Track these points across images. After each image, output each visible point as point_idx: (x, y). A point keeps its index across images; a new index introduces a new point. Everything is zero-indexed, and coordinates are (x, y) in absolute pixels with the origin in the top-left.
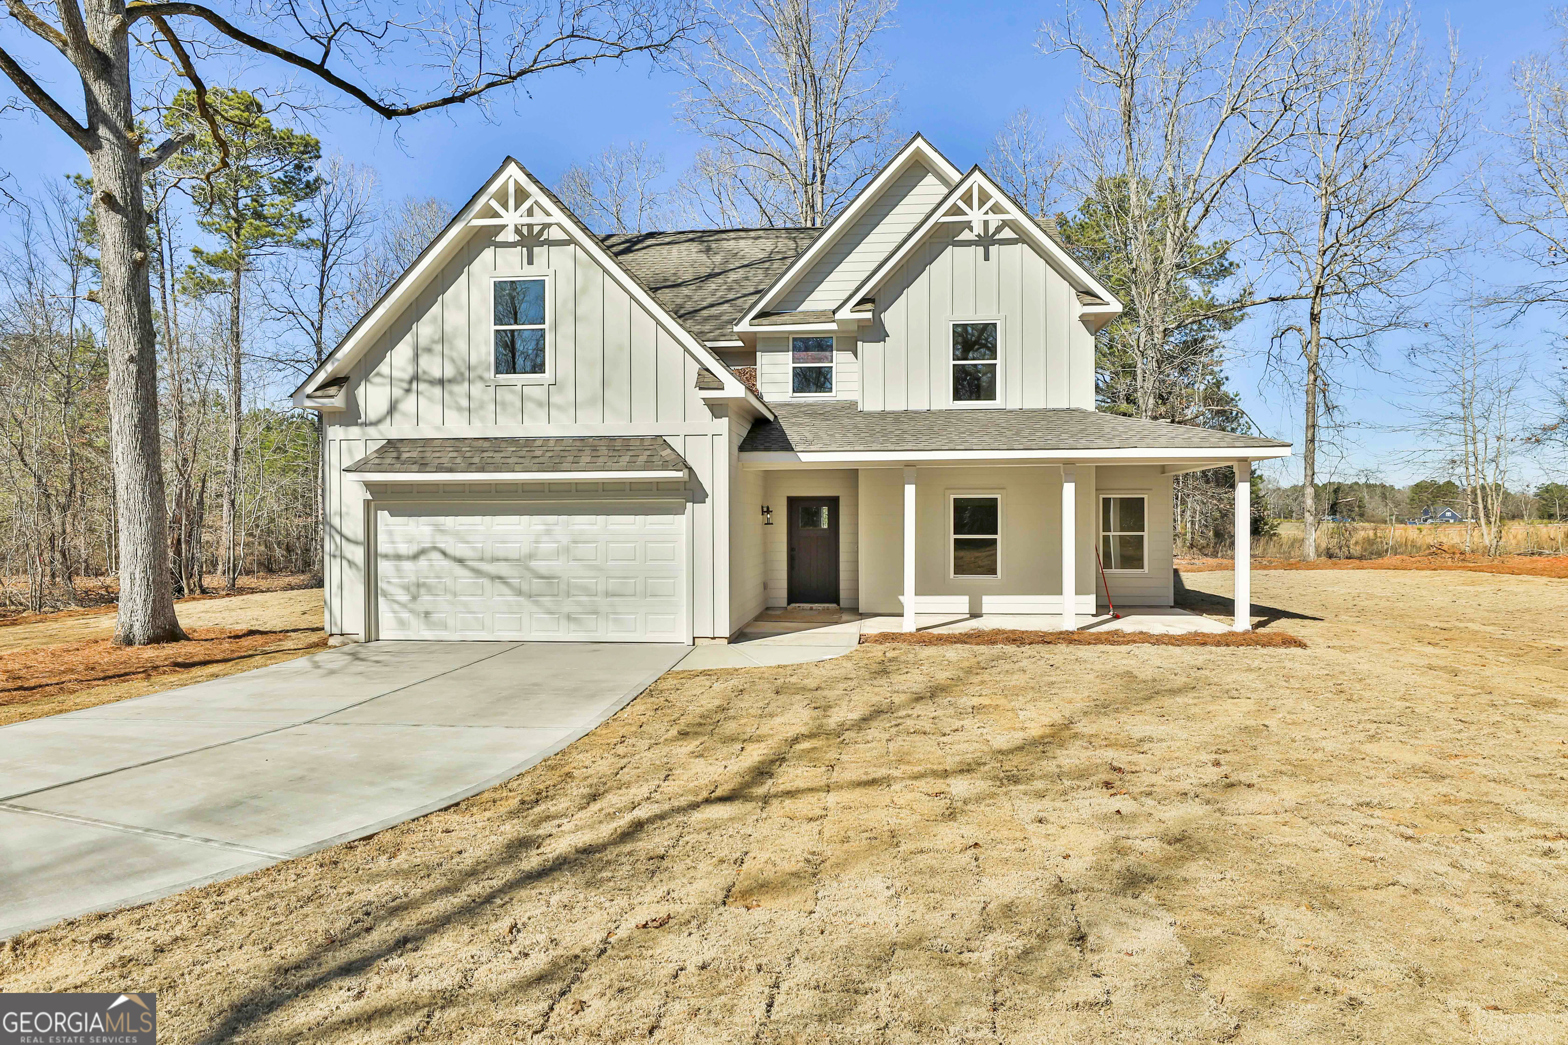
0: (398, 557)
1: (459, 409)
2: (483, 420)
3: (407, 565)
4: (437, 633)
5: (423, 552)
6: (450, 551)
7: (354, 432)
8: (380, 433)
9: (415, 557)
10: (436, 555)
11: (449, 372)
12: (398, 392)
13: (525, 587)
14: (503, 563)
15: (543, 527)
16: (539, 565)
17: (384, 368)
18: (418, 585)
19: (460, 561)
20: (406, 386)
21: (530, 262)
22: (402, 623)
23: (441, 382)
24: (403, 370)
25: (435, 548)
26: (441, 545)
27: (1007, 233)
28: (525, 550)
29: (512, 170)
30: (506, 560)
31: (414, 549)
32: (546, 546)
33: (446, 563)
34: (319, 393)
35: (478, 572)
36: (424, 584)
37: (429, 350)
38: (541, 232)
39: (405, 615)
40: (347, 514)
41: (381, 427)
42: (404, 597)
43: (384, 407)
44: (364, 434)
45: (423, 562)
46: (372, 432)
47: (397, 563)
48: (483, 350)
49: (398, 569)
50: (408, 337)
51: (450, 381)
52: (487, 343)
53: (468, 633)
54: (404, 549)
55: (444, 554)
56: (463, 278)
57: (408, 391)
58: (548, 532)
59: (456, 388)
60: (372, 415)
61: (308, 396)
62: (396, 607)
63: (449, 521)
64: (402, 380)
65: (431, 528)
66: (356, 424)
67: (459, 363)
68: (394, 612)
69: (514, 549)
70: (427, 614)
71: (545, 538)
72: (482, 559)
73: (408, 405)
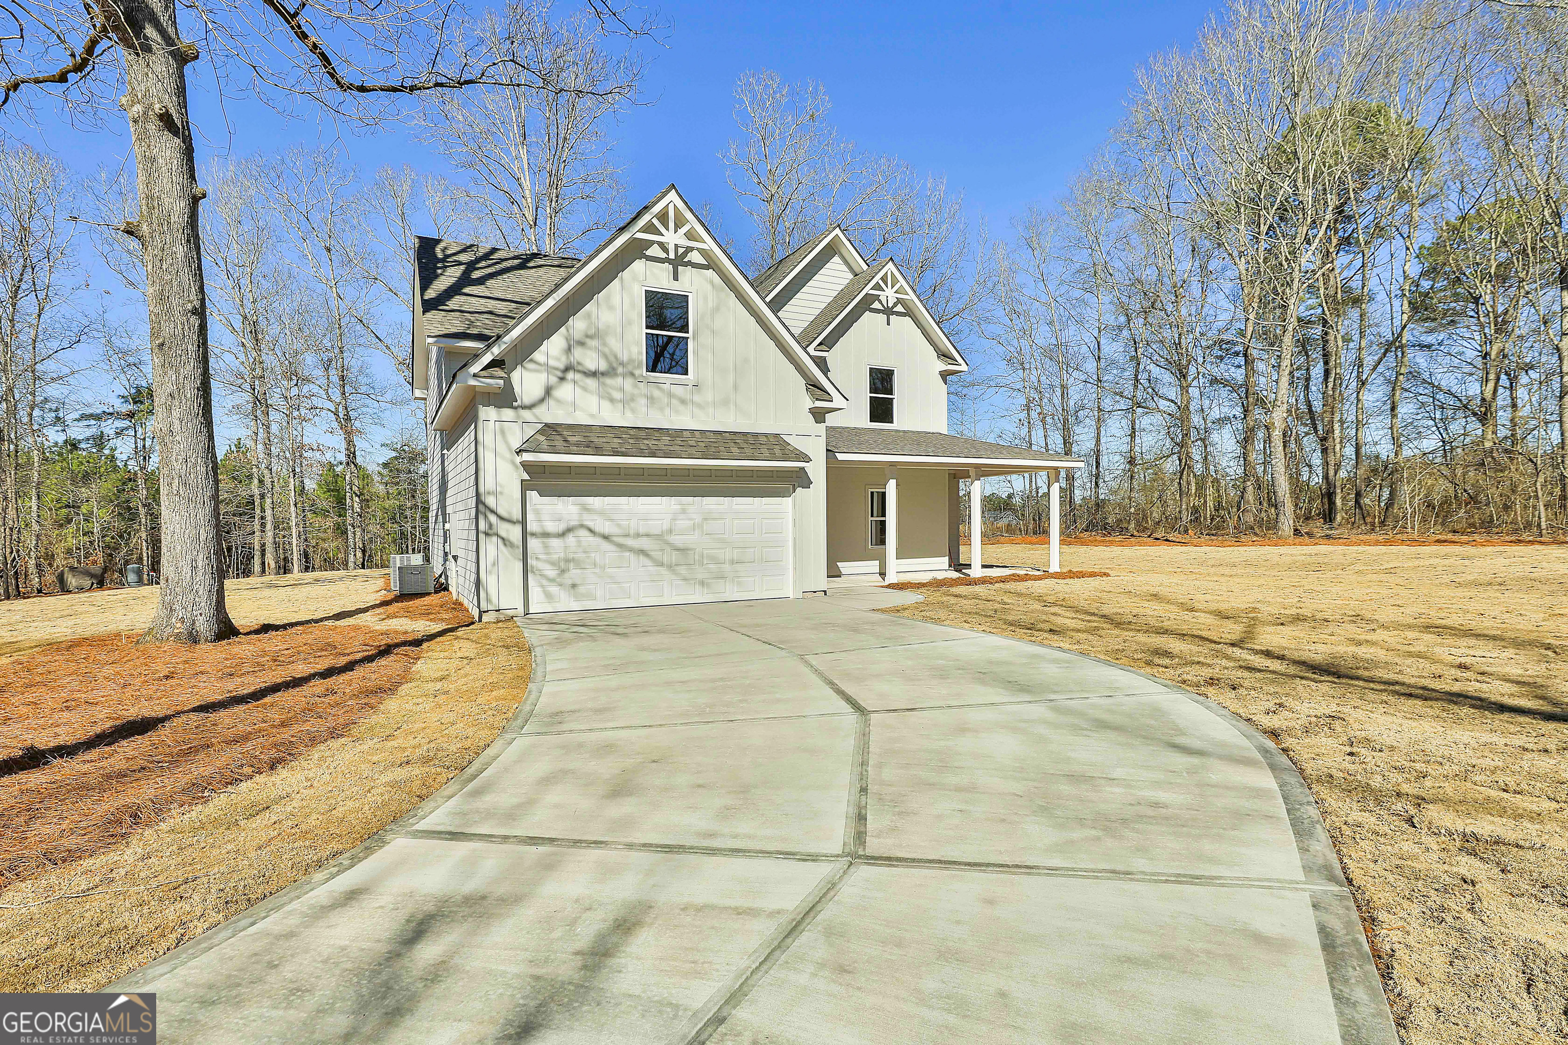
0: (546, 535)
1: (612, 400)
2: (633, 411)
3: (555, 542)
4: (584, 603)
5: (569, 530)
6: (597, 529)
7: (508, 414)
8: (536, 417)
9: (562, 535)
10: (583, 533)
11: (603, 366)
12: (553, 380)
13: (665, 559)
14: (645, 539)
15: (679, 507)
16: (676, 540)
17: (538, 356)
18: (567, 561)
19: (606, 537)
20: (560, 374)
21: (676, 278)
22: (549, 596)
23: (594, 374)
24: (558, 359)
25: (582, 526)
26: (590, 524)
27: (899, 308)
28: (666, 527)
29: (672, 196)
30: (647, 535)
31: (562, 527)
32: (682, 523)
33: (591, 539)
34: (484, 373)
35: (620, 546)
36: (573, 560)
37: (581, 344)
38: (685, 253)
39: (554, 589)
40: (501, 493)
41: (536, 410)
42: (551, 573)
43: (538, 392)
44: (518, 417)
45: (570, 539)
46: (527, 415)
47: (546, 540)
48: (635, 350)
49: (546, 547)
50: (563, 329)
51: (603, 374)
52: (638, 344)
53: (614, 601)
54: (551, 527)
55: (591, 531)
56: (616, 282)
57: (562, 379)
58: (684, 511)
59: (609, 381)
60: (527, 400)
61: (475, 375)
62: (545, 582)
63: (595, 502)
64: (556, 369)
65: (578, 507)
66: (512, 407)
67: (612, 359)
68: (542, 586)
69: (656, 527)
70: (574, 586)
71: (682, 516)
72: (627, 535)
73: (565, 391)
